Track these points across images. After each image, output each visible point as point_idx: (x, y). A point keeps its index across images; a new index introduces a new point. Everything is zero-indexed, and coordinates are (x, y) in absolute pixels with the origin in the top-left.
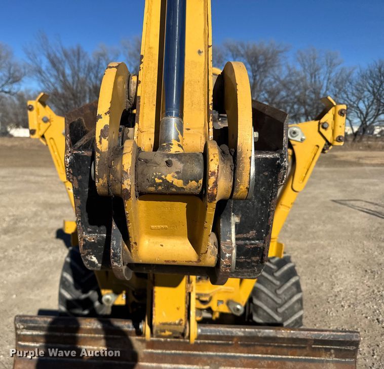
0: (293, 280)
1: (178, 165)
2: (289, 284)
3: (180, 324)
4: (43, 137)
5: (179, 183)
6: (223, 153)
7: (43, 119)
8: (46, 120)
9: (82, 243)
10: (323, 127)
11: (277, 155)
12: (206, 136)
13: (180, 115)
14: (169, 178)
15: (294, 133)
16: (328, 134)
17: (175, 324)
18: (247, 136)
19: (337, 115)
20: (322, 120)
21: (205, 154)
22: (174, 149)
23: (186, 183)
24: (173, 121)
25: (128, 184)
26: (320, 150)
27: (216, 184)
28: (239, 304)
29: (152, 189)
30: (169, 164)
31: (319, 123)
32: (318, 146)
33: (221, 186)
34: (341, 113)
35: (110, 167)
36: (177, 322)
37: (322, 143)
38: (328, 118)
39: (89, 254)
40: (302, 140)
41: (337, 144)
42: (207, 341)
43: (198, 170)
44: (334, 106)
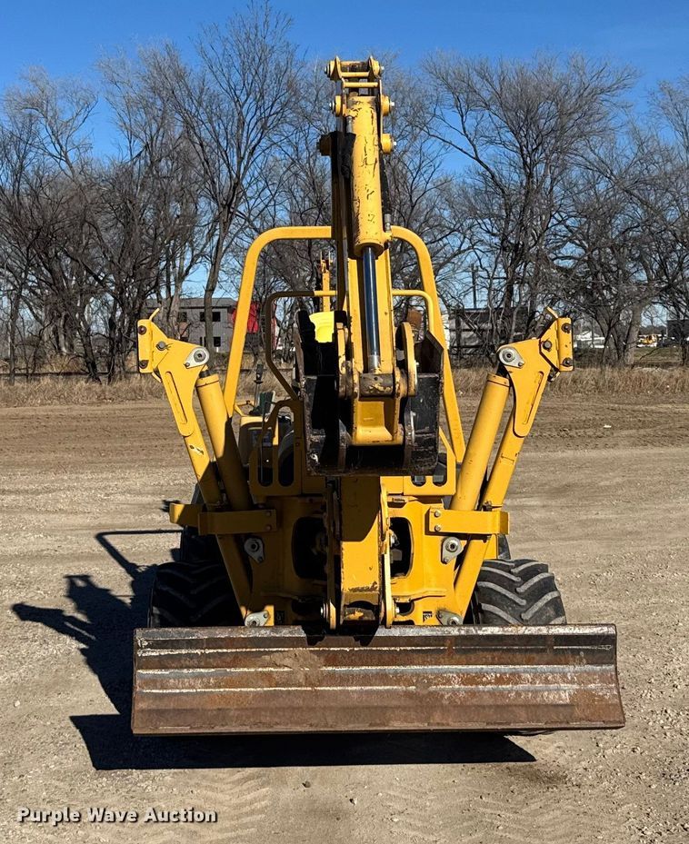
0: (548, 597)
1: (381, 380)
2: (540, 603)
3: (373, 589)
4: (157, 372)
5: (381, 389)
6: (402, 373)
7: (158, 346)
8: (160, 347)
9: (309, 443)
10: (545, 348)
11: (437, 375)
12: (393, 364)
13: (379, 354)
14: (376, 386)
15: (509, 355)
16: (553, 356)
17: (368, 589)
18: (413, 365)
19: (561, 332)
20: (543, 339)
21: (393, 374)
22: (377, 372)
23: (385, 388)
24: (375, 357)
25: (357, 389)
26: (546, 378)
27: (399, 388)
28: (455, 614)
29: (367, 392)
30: (376, 379)
31: (540, 343)
32: (542, 373)
33: (402, 389)
34: (565, 328)
35: (347, 381)
36: (370, 586)
37: (547, 369)
38: (550, 335)
39: (313, 452)
40: (520, 366)
41: (563, 368)
42: (409, 648)
43: (391, 382)
44: (557, 319)
